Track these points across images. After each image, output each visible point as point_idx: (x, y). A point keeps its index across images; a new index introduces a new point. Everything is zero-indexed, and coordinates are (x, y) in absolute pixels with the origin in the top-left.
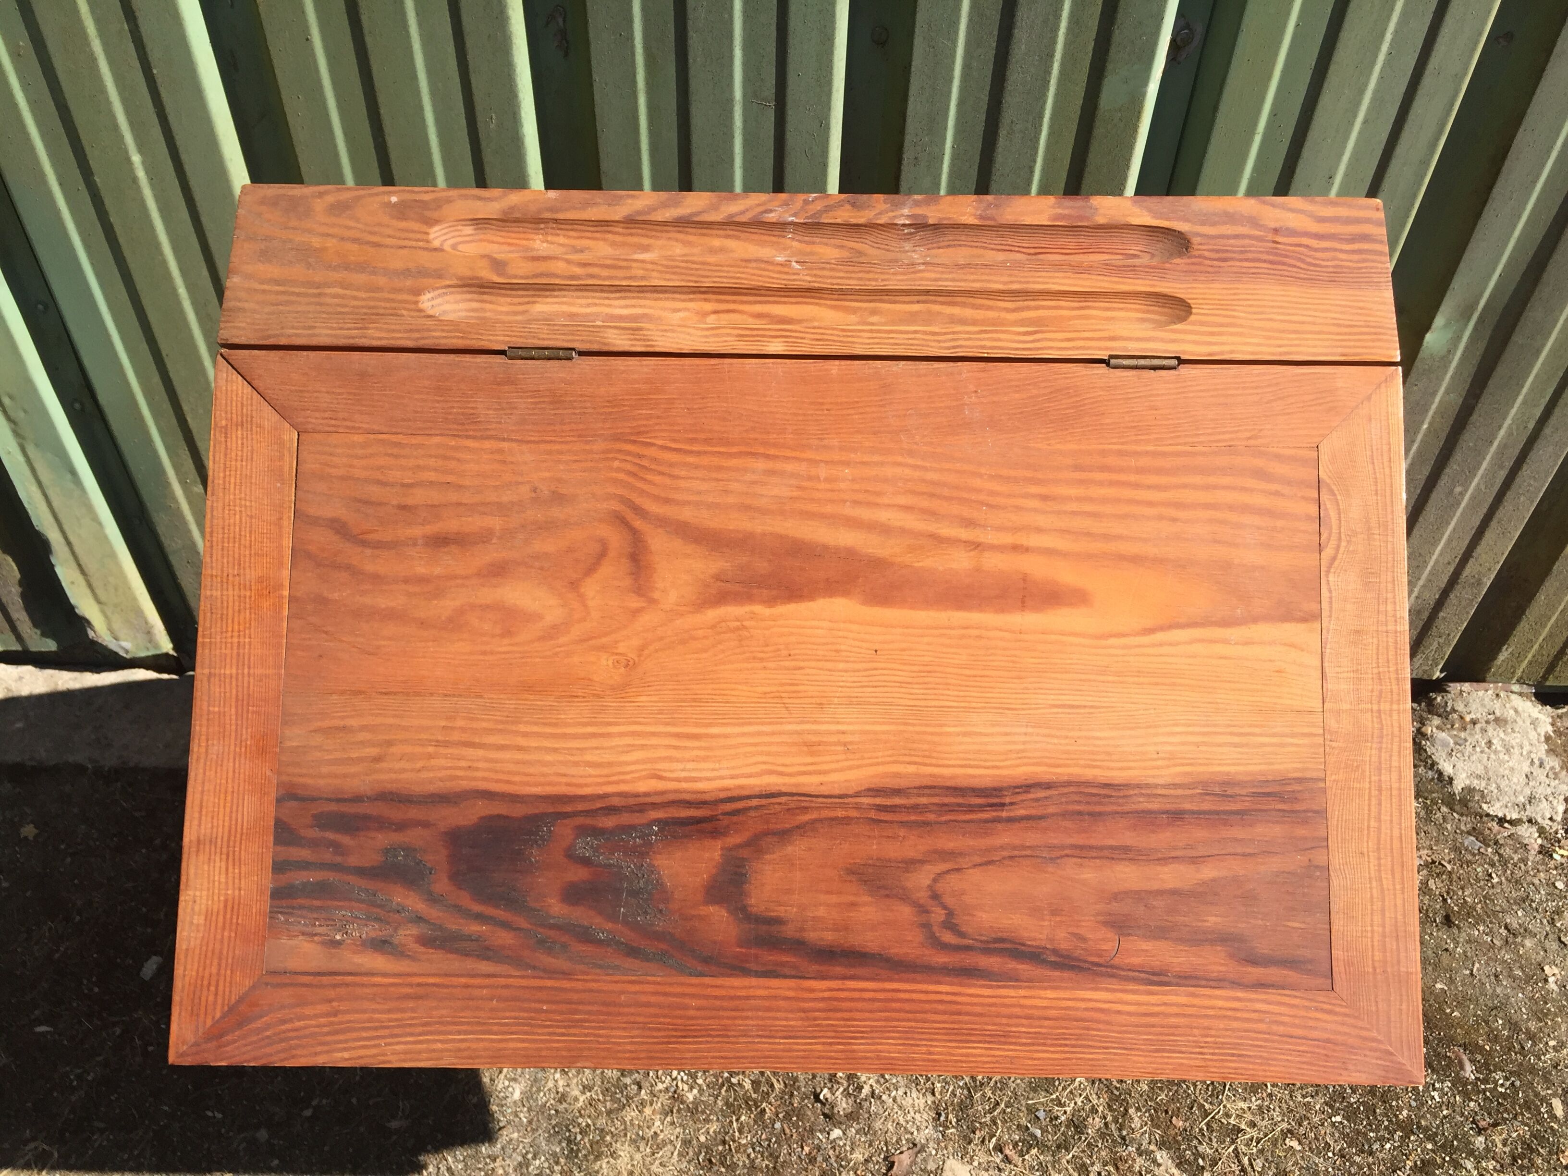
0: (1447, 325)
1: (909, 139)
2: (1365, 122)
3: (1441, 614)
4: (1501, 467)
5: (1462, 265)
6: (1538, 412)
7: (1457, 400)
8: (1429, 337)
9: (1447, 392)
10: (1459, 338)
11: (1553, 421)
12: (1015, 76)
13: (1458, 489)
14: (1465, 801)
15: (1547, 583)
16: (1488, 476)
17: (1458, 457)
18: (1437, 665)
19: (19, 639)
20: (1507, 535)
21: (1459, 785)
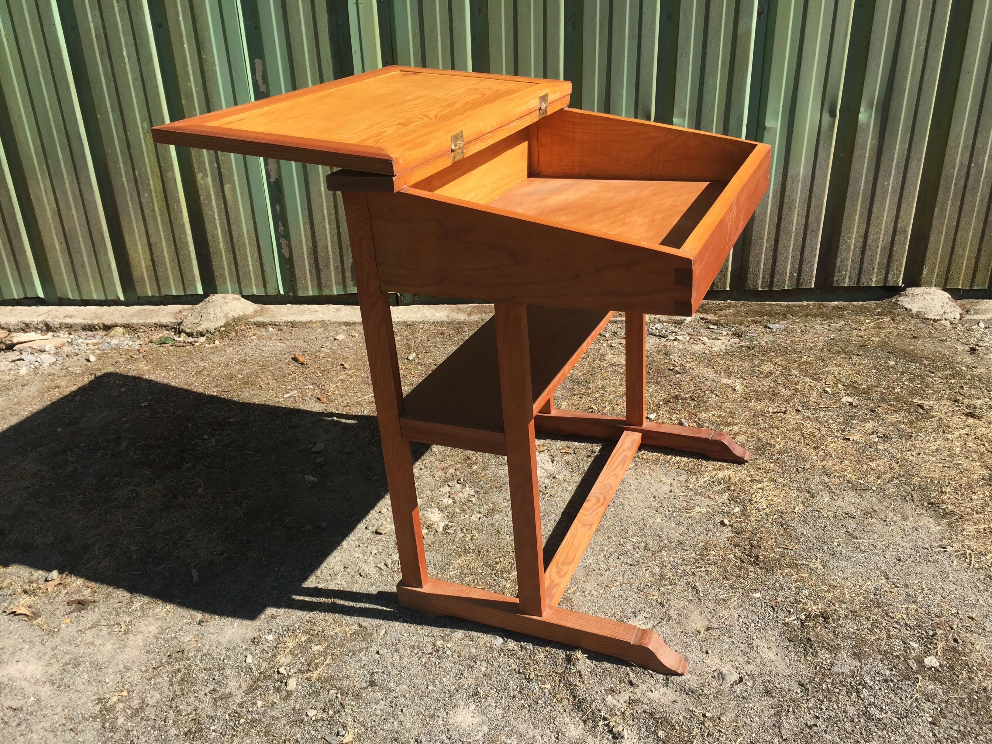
0: (865, 111)
1: (679, 47)
2: (822, 33)
3: (894, 249)
4: (900, 173)
5: (865, 86)
6: (906, 146)
7: (876, 142)
8: (860, 116)
9: (872, 139)
10: (871, 116)
11: (913, 149)
12: (711, 24)
13: (886, 183)
14: (918, 315)
15: (932, 231)
16: (896, 177)
17: (882, 167)
18: (899, 277)
19: (345, 287)
20: (910, 206)
21: (914, 311)
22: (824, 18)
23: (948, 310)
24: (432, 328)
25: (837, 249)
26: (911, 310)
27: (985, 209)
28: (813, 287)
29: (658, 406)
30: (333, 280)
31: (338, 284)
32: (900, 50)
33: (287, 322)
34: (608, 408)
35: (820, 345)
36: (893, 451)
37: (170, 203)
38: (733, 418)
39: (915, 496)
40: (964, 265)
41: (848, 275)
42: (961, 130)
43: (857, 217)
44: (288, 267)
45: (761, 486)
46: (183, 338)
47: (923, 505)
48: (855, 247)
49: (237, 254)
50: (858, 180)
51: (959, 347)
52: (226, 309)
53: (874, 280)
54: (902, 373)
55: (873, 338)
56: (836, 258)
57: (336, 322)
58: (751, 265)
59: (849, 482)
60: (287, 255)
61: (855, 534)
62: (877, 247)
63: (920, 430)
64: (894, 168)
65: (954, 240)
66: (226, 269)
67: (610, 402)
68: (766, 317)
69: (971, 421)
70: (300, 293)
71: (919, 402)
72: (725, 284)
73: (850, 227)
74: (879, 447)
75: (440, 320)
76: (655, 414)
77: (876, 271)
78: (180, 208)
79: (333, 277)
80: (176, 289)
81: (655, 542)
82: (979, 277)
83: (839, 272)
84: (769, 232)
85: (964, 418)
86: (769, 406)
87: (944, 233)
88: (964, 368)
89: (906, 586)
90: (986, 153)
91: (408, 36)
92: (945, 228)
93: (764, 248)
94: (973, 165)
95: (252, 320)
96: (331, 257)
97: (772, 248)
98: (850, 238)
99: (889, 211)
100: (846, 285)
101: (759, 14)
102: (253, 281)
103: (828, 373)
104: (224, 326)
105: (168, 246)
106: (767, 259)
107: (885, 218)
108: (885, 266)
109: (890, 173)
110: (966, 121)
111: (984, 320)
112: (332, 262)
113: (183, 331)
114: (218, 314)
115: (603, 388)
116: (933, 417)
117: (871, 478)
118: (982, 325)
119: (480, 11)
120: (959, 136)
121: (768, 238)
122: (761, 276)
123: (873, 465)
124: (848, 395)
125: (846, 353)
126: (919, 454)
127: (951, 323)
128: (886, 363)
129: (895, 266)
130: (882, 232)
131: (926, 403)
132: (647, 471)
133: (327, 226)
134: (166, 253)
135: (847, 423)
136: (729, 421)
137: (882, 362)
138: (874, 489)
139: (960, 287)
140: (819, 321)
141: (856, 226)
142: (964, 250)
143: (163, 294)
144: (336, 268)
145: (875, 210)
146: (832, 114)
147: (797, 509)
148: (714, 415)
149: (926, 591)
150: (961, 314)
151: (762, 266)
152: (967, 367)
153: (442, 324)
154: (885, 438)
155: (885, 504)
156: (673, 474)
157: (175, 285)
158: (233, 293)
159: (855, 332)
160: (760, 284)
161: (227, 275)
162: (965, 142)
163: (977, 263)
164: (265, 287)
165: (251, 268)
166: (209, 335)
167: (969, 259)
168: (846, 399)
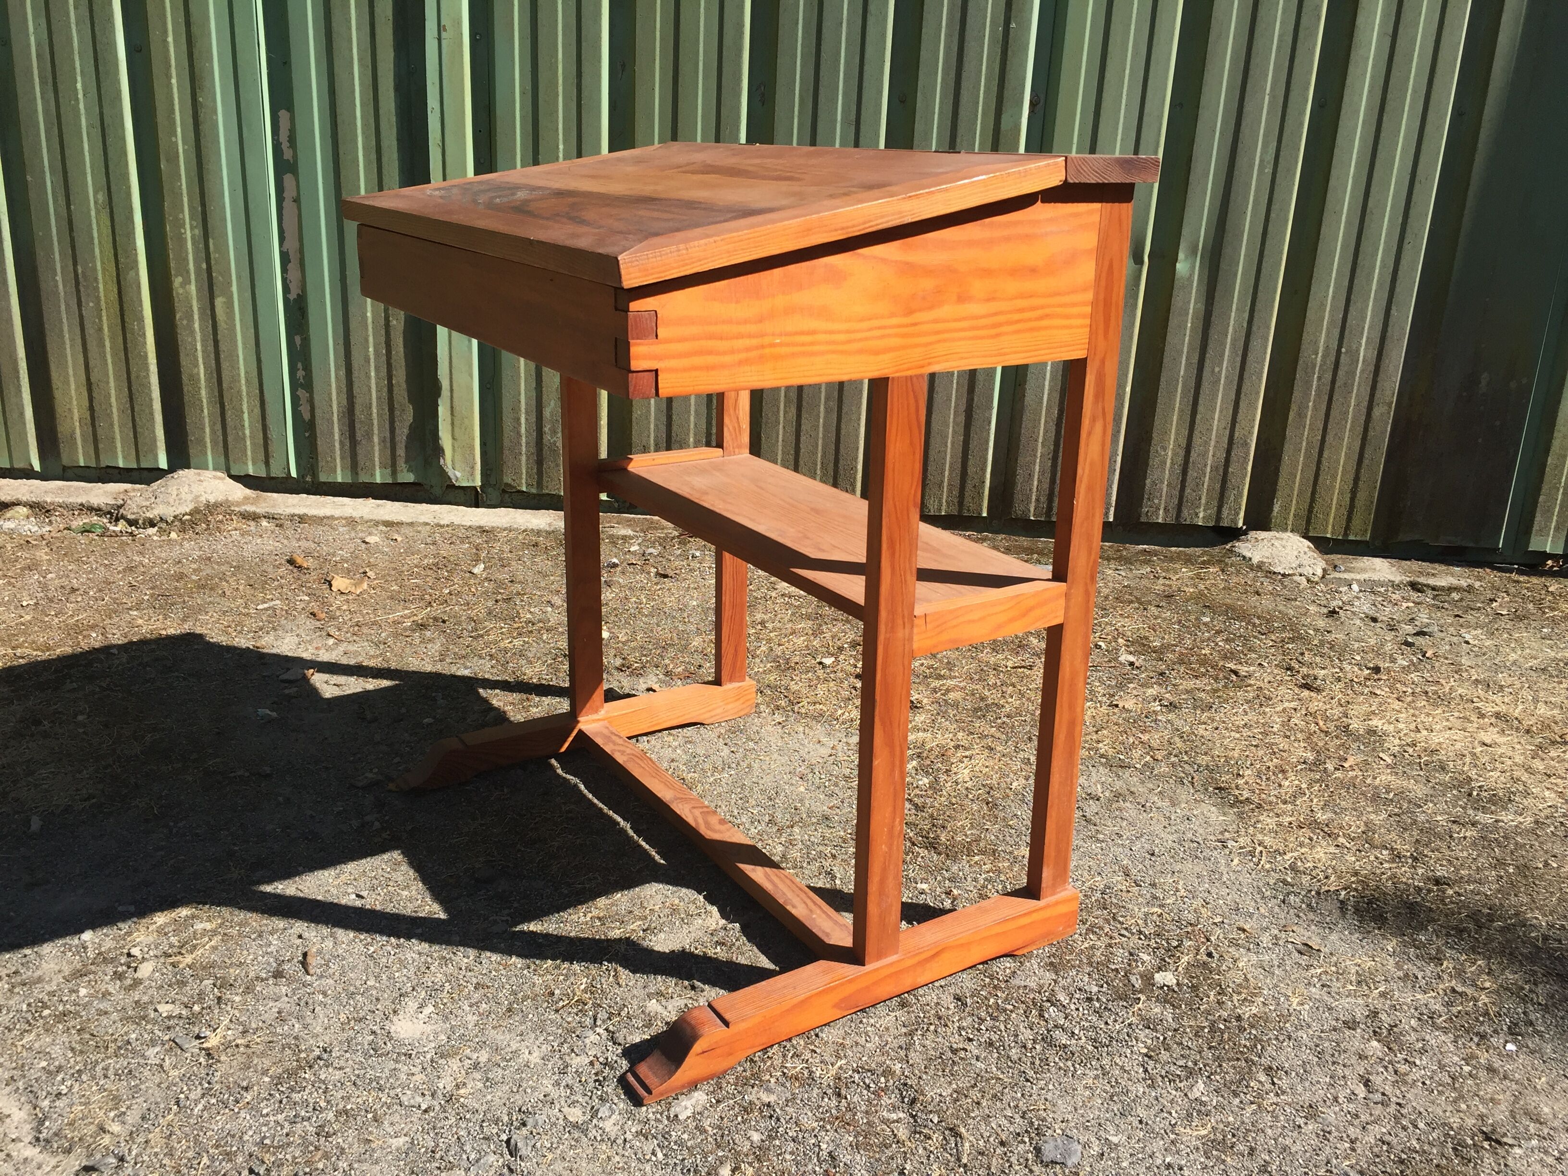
0: (1186, 257)
1: (915, 143)
3: (1231, 469)
5: (1185, 221)
6: (1246, 316)
7: (1201, 307)
8: (1178, 266)
9: (1196, 303)
10: (1194, 267)
13: (1217, 369)
14: (1260, 567)
15: (1286, 446)
16: (1231, 361)
17: (1211, 345)
18: (1238, 514)
19: (394, 473)
20: (1252, 405)
21: (1255, 561)
22: (1125, 117)
23: (1305, 563)
24: (520, 537)
25: (1147, 465)
26: (1250, 559)
27: (1364, 418)
28: (1111, 520)
29: (841, 649)
30: (377, 459)
31: (383, 466)
32: (1236, 173)
33: (293, 515)
34: (763, 648)
35: (1105, 591)
36: (1179, 723)
37: (127, 320)
38: (950, 670)
39: (1196, 778)
40: (1334, 502)
41: (1162, 506)
42: (1326, 297)
43: (1175, 418)
44: (307, 434)
45: (967, 753)
46: (121, 526)
47: (1206, 790)
48: (1172, 463)
49: (227, 407)
50: (1176, 361)
51: (1313, 608)
52: (197, 489)
53: (1201, 515)
54: (1218, 632)
55: (1186, 589)
56: (1145, 479)
57: (371, 520)
58: (1019, 479)
59: (1102, 756)
60: (307, 416)
61: (1094, 819)
62: (1206, 466)
63: (1226, 701)
64: (1228, 346)
65: (1319, 462)
66: (207, 430)
67: (769, 641)
68: (1035, 556)
69: (1306, 693)
70: (323, 478)
71: (1233, 667)
72: (980, 506)
73: (1166, 433)
74: (1159, 718)
75: (535, 528)
76: (833, 659)
77: (1203, 501)
78: (142, 328)
79: (377, 454)
80: (124, 458)
81: (788, 816)
82: (1357, 522)
83: (1149, 499)
84: (1046, 431)
85: (1297, 690)
86: (1008, 659)
87: (1303, 451)
88: (1311, 632)
89: (1153, 885)
90: (1362, 333)
91: (513, 93)
92: (1304, 444)
93: (1039, 455)
94: (1343, 350)
95: (237, 509)
96: (375, 422)
97: (1050, 456)
98: (1165, 449)
99: (1221, 411)
100: (1160, 521)
101: (1032, 105)
102: (249, 453)
103: (1107, 624)
104: (190, 514)
105: (118, 389)
106: (1042, 472)
107: (1216, 422)
108: (1216, 495)
109: (1222, 355)
110: (1332, 285)
111: (1358, 581)
112: (376, 431)
113: (123, 517)
114: (183, 496)
115: (762, 623)
116: (1250, 685)
117: (1137, 753)
118: (1355, 587)
119: (623, 66)
120: (1323, 306)
121: (1045, 440)
122: (1034, 498)
123: (1145, 737)
124: (1131, 653)
125: (1141, 603)
126: (1217, 729)
127: (1308, 581)
128: (1197, 619)
129: (1231, 496)
130: (1213, 443)
131: (1243, 670)
132: (801, 729)
133: (373, 374)
134: (113, 400)
135: (1121, 686)
136: (942, 673)
137: (1192, 618)
138: (1138, 766)
139: (1329, 536)
140: (1112, 566)
141: (1173, 431)
142: (1334, 477)
143: (103, 465)
144: (383, 441)
145: (1201, 408)
146: (1138, 260)
147: (1015, 784)
148: (922, 665)
149: (1182, 893)
150: (1324, 570)
151: (1036, 483)
152: (1317, 630)
153: (539, 533)
154: (1172, 706)
155: (1151, 786)
156: (842, 735)
157: (123, 452)
158: (215, 469)
159: (1161, 581)
160: (1032, 510)
161: (208, 440)
162: (1331, 315)
163: (1353, 499)
164: (267, 463)
165: (247, 432)
166: (164, 525)
167: (1341, 493)
168: (1125, 657)
